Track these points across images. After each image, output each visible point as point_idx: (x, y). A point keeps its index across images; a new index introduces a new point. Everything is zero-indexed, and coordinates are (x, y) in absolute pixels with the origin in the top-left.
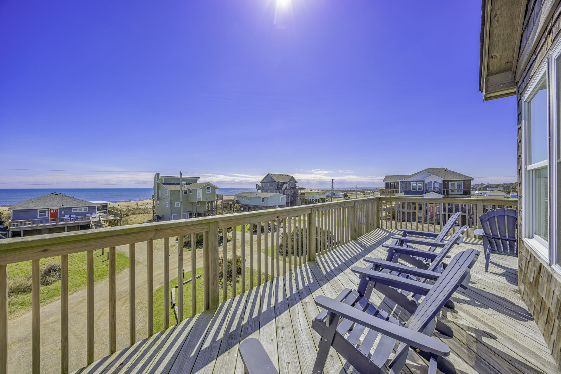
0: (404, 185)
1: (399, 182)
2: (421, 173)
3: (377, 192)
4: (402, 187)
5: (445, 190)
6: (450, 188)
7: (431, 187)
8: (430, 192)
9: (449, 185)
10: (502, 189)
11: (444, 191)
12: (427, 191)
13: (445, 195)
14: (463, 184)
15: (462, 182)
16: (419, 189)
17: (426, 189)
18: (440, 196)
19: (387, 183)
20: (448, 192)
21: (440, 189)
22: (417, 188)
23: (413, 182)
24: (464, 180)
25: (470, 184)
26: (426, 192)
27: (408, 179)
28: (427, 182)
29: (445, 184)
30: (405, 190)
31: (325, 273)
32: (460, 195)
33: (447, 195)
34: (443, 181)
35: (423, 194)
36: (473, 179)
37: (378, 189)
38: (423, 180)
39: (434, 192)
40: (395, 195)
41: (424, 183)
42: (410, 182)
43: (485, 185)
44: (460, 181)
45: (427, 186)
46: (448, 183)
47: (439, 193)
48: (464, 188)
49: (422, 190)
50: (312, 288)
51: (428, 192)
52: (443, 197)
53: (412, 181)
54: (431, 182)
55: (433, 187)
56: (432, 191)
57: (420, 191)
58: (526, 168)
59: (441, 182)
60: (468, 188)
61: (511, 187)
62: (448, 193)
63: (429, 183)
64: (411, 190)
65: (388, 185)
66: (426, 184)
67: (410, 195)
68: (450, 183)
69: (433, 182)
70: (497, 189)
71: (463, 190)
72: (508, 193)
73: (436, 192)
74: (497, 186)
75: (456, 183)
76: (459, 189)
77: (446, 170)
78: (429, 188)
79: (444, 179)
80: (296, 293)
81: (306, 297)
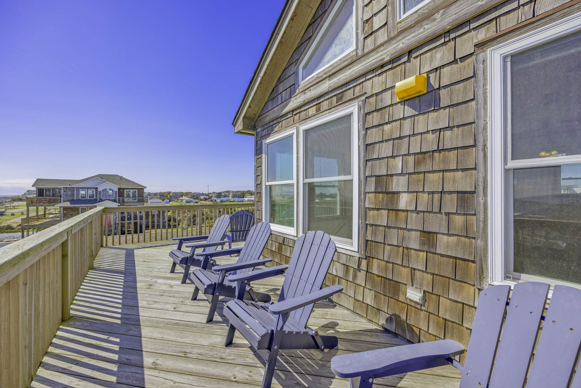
0: (69, 193)
1: (61, 188)
2: (93, 179)
3: (9, 202)
4: (67, 195)
5: (121, 198)
6: (125, 196)
7: (106, 195)
8: (104, 200)
9: (124, 193)
10: (159, 196)
11: (119, 200)
12: (101, 199)
13: (120, 203)
14: (137, 192)
15: (137, 190)
16: (90, 197)
17: (100, 197)
18: (115, 205)
19: (39, 189)
20: (123, 200)
21: (115, 197)
22: (88, 196)
23: (83, 188)
24: (138, 189)
25: (143, 192)
26: (99, 201)
27: (76, 185)
28: (100, 189)
29: (121, 192)
30: (71, 198)
31: (119, 322)
32: (135, 203)
33: (122, 203)
34: (119, 188)
35: (95, 203)
36: (146, 187)
37: (9, 198)
38: (96, 187)
39: (109, 200)
40: (55, 205)
41: (97, 190)
42: (78, 189)
43: (147, 194)
44: (134, 189)
45: (101, 194)
46: (124, 191)
47: (115, 201)
48: (138, 196)
49: (95, 198)
50: (134, 346)
51: (102, 201)
52: (119, 206)
53: (81, 188)
54: (106, 189)
55: (108, 195)
56: (106, 200)
57: (92, 200)
58: (265, 184)
59: (117, 190)
60: (141, 196)
61: (165, 195)
62: (123, 202)
63: (103, 190)
64: (80, 198)
65: (40, 192)
66: (100, 192)
67: (79, 204)
68: (125, 190)
69: (108, 190)
70: (155, 197)
71: (137, 198)
72: (163, 200)
73: (111, 201)
74: (155, 194)
75: (131, 191)
76: (134, 196)
77: (121, 178)
78: (103, 195)
79: (119, 187)
80: (119, 367)
81: (142, 359)
